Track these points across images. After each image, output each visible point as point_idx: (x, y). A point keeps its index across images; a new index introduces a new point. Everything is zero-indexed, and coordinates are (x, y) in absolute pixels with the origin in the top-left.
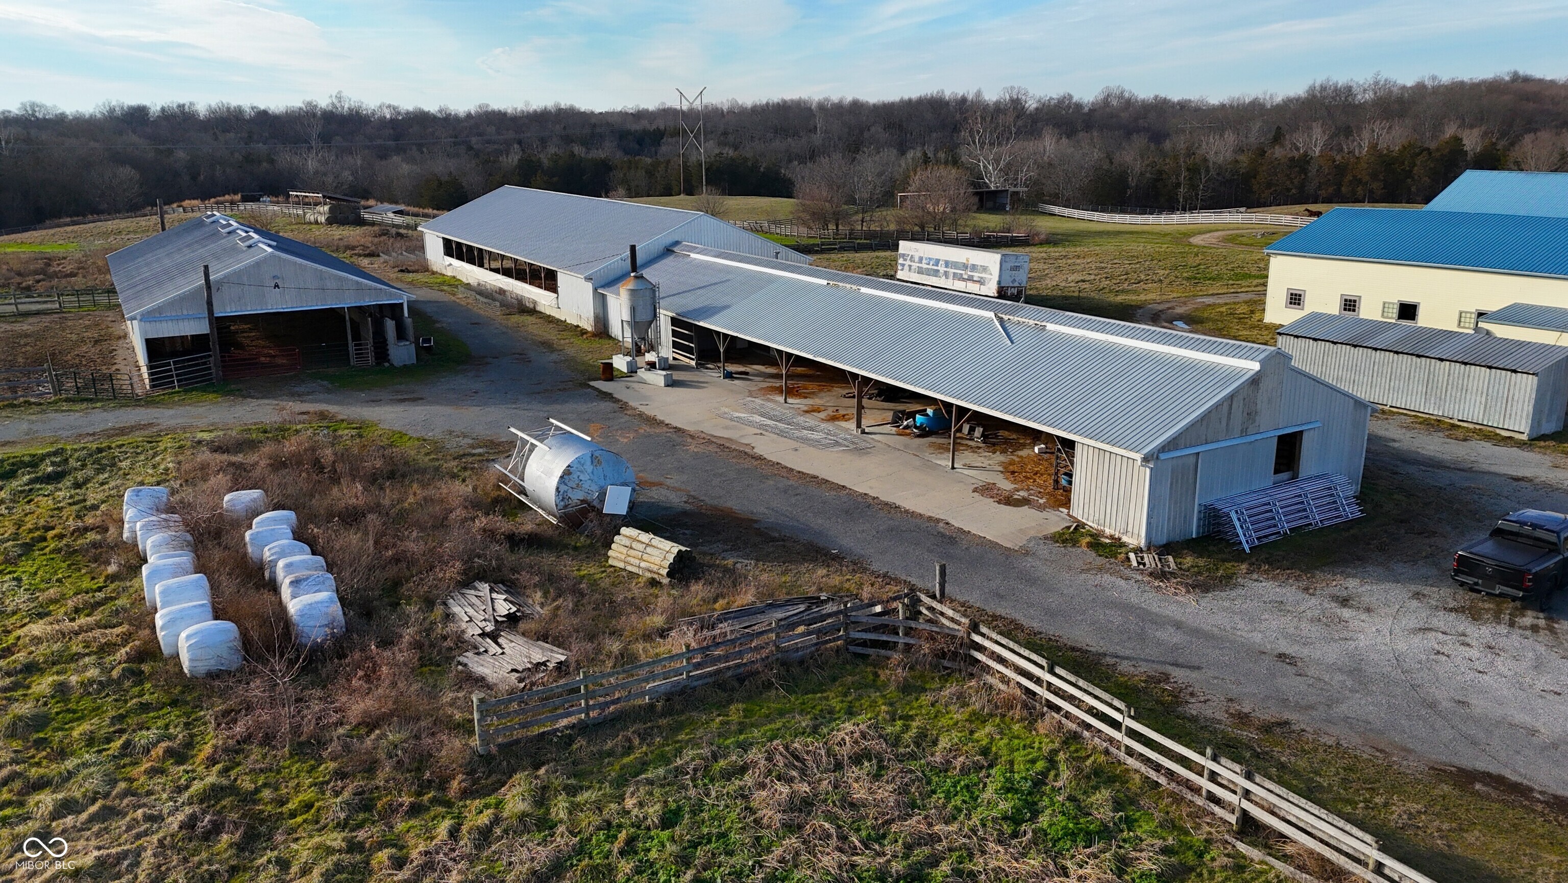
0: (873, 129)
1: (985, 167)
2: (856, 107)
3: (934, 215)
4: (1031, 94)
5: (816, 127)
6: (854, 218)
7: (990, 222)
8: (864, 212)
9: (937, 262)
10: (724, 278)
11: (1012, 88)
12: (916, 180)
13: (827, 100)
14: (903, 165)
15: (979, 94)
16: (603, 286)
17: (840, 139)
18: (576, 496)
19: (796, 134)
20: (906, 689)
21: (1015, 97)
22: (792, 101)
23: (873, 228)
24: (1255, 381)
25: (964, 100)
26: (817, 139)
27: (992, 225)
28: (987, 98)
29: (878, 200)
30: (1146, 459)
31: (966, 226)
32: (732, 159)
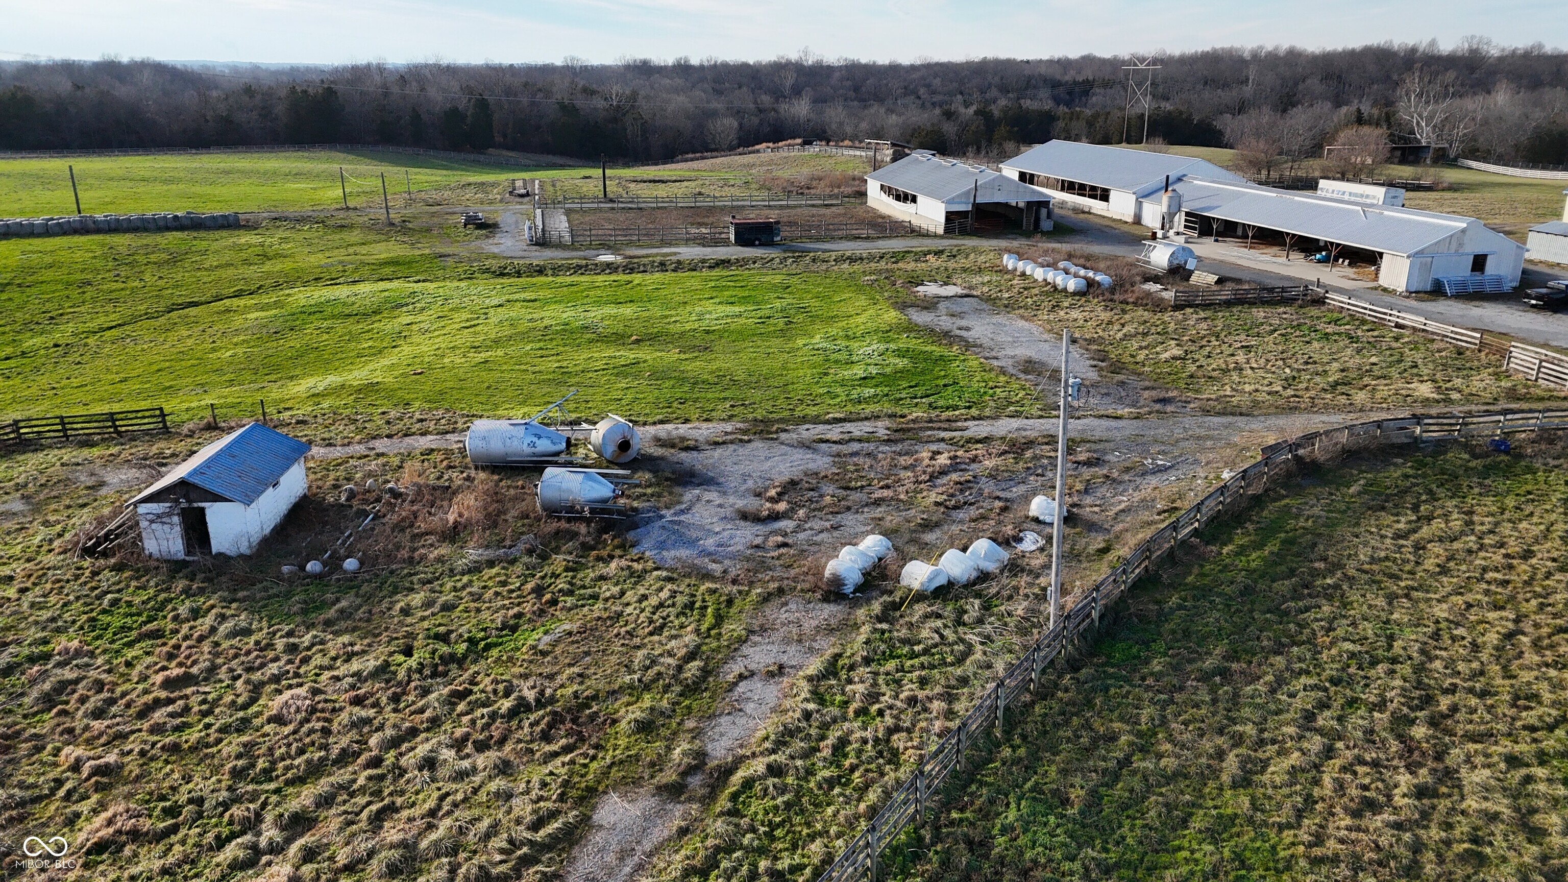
0: (1309, 81)
1: (1418, 123)
2: (1293, 57)
3: (1355, 165)
4: (1494, 44)
5: (1248, 79)
6: (1285, 166)
7: (1405, 172)
8: (1294, 161)
9: (1344, 193)
10: (1216, 193)
11: (1473, 37)
12: (1343, 136)
13: (1261, 48)
14: (1335, 120)
15: (1433, 43)
16: (1142, 197)
17: (1272, 90)
18: (1176, 262)
19: (1226, 85)
20: (1301, 307)
21: (1475, 47)
22: (1223, 49)
23: (1299, 174)
24: (1463, 231)
25: (1414, 50)
26: (1248, 90)
27: (1405, 175)
28: (1441, 48)
29: (1306, 152)
30: (1408, 257)
31: (1381, 174)
32: (1170, 113)
